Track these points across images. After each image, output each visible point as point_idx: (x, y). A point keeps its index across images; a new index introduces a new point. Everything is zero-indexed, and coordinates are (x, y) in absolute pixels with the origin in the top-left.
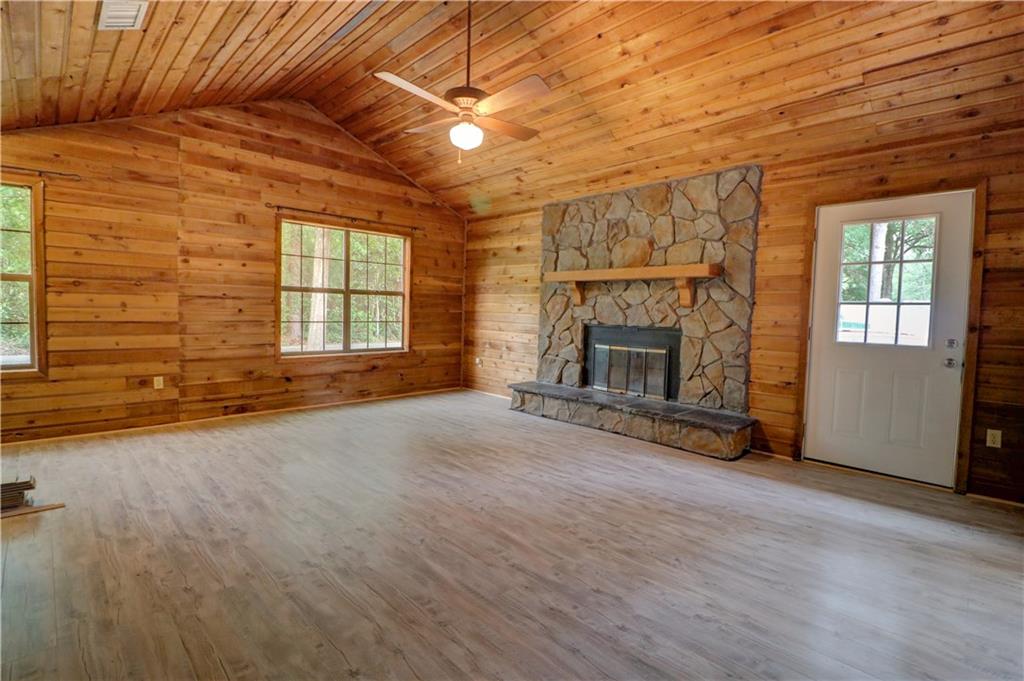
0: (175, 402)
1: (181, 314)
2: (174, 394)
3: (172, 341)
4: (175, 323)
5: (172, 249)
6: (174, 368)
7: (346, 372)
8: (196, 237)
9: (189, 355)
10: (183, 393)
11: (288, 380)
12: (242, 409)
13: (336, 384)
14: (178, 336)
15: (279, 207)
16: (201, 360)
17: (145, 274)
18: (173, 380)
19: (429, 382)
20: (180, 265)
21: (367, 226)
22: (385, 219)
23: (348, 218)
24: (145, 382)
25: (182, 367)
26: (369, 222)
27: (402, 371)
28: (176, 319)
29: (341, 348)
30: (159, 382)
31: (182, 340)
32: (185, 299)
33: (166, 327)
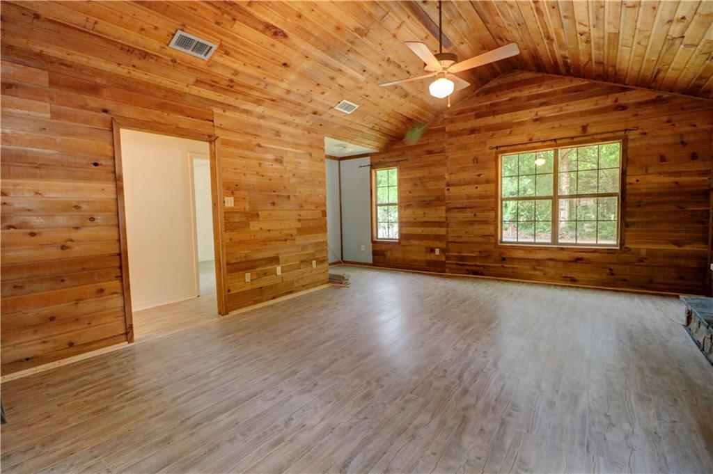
0: (444, 262)
1: (446, 218)
2: (443, 259)
3: (442, 231)
4: (443, 222)
5: (442, 184)
6: (443, 245)
7: (550, 260)
8: (453, 177)
9: (450, 239)
10: (447, 258)
11: (504, 259)
12: (475, 273)
13: (541, 268)
14: (445, 229)
15: (497, 148)
16: (455, 242)
17: (431, 199)
18: (443, 251)
19: (651, 281)
20: (446, 192)
21: (572, 141)
22: (591, 130)
23: (551, 140)
24: (432, 251)
25: (447, 245)
26: (572, 138)
27: (612, 267)
28: (444, 220)
29: (550, 241)
30: (437, 252)
31: (447, 231)
32: (448, 210)
33: (439, 224)
